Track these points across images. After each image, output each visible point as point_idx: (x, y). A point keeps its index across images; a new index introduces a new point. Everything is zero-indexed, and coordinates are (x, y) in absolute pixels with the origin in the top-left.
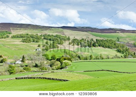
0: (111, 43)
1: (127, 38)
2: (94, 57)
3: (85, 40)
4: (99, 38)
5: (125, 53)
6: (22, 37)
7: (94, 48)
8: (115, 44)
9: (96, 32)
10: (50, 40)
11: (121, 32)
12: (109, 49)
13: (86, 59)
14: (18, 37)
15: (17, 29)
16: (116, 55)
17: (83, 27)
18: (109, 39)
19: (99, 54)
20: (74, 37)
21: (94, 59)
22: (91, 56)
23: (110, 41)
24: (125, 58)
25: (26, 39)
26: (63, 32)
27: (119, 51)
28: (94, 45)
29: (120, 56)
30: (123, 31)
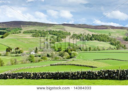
0: (105, 37)
1: (116, 33)
2: (92, 49)
3: (83, 35)
4: (94, 33)
5: (117, 46)
6: (32, 33)
7: (91, 41)
8: (108, 38)
9: (91, 28)
10: (54, 35)
11: (111, 29)
12: (104, 42)
13: (86, 51)
14: (28, 33)
15: (26, 26)
16: (110, 47)
17: (80, 24)
18: (103, 34)
19: (96, 46)
20: (74, 33)
21: (93, 50)
22: (90, 48)
23: (103, 35)
24: (118, 49)
25: (35, 34)
26: (64, 29)
27: (112, 44)
28: (91, 39)
29: (113, 48)
30: (113, 27)
